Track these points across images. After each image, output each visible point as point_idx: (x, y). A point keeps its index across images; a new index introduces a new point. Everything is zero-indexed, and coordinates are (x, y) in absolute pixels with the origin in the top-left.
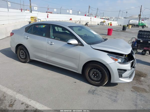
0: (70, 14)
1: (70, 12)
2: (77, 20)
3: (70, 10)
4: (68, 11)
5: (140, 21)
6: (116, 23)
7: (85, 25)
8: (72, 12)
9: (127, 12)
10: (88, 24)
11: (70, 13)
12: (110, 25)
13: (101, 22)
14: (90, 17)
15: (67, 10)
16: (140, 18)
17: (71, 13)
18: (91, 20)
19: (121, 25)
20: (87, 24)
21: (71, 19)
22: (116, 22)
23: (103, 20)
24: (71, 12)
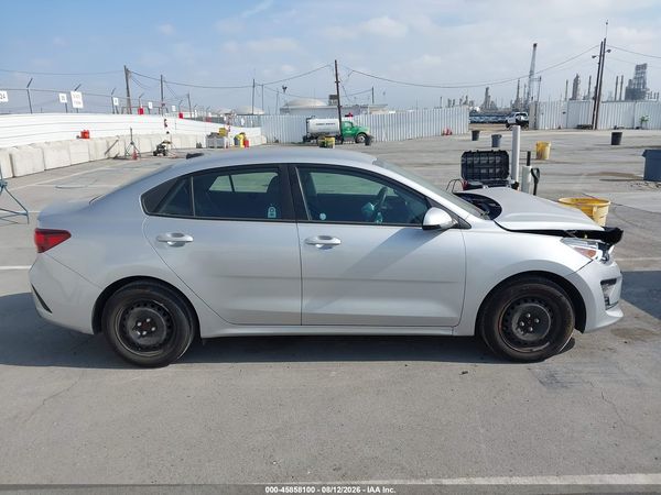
0: (77, 110)
1: (73, 100)
2: (113, 134)
3: (73, 93)
4: (63, 98)
5: (343, 119)
6: (259, 133)
7: (155, 154)
8: (81, 101)
9: (285, 88)
10: (168, 147)
11: (75, 106)
12: (242, 146)
13: (209, 136)
14: (159, 119)
15: (61, 95)
16: (339, 107)
17: (81, 106)
18: (167, 129)
19: (277, 141)
20: (163, 147)
21: (85, 135)
22: (258, 129)
23: (215, 128)
24: (77, 99)
